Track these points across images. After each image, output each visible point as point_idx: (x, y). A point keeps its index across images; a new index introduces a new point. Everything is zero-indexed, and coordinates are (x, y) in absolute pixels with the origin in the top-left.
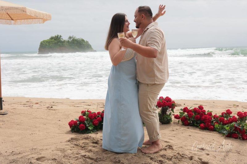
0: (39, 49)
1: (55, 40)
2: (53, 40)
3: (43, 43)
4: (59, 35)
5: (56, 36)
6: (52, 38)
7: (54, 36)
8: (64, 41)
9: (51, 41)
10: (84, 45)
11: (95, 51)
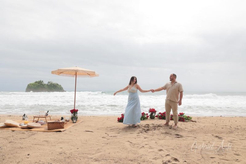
0: (26, 89)
1: (38, 83)
2: (37, 83)
3: (30, 85)
4: (42, 80)
5: (39, 81)
6: (36, 82)
7: (38, 81)
8: (45, 84)
9: (35, 84)
10: (58, 87)
11: (65, 91)
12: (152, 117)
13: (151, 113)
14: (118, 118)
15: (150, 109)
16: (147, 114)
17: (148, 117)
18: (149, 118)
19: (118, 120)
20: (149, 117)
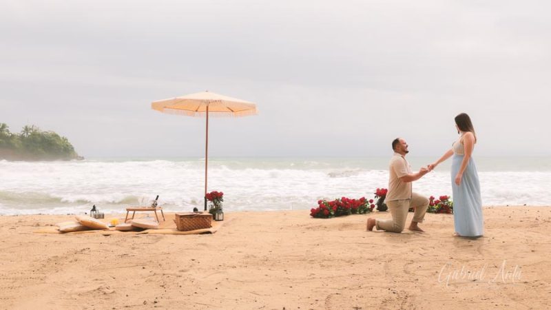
12: (382, 208)
13: (379, 198)
14: (313, 210)
15: (378, 190)
16: (371, 201)
17: (373, 206)
18: (375, 209)
19: (311, 215)
20: (376, 207)
